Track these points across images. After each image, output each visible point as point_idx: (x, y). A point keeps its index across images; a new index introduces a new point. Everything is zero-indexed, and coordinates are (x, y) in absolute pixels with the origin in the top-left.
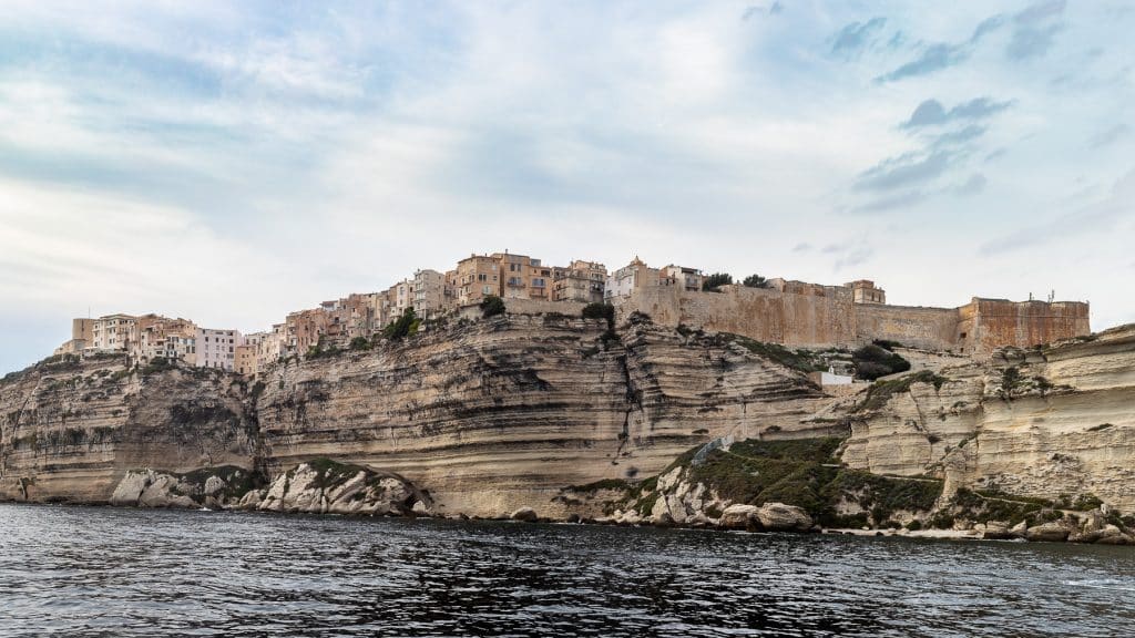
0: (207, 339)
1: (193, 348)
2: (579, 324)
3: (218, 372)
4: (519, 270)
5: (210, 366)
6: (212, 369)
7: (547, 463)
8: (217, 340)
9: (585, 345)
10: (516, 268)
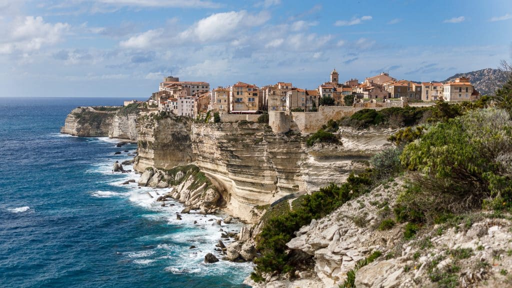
0: (182, 102)
1: (177, 106)
2: (255, 126)
3: (187, 118)
4: (241, 94)
5: (184, 115)
6: (184, 117)
7: (252, 193)
8: (187, 102)
9: (257, 137)
10: (240, 94)
